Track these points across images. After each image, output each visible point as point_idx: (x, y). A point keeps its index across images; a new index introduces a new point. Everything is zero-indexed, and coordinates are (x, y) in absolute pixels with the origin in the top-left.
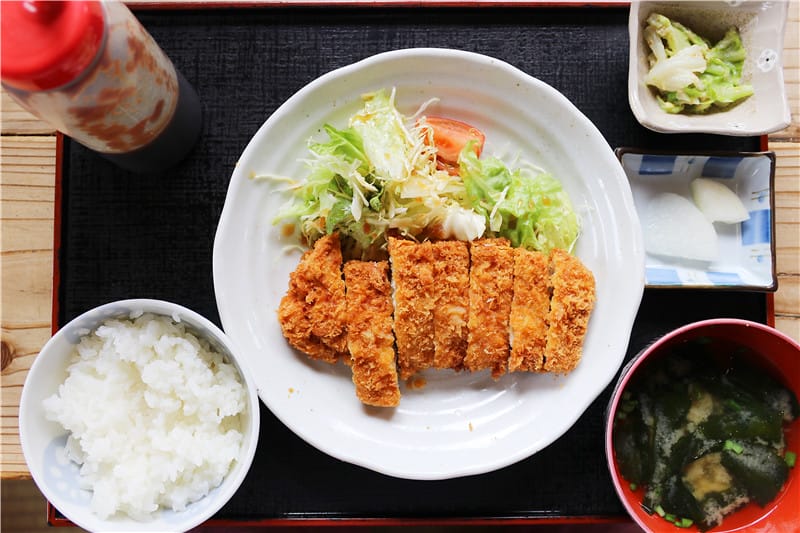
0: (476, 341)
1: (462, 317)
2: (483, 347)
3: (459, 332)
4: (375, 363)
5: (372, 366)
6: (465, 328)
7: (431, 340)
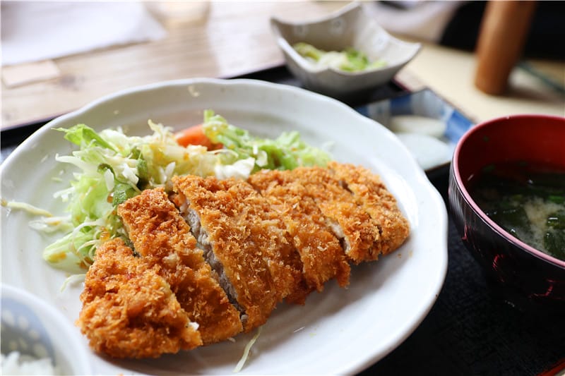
0: (305, 243)
1: (279, 226)
2: (314, 246)
3: (284, 240)
4: (193, 286)
5: (191, 290)
6: (288, 235)
7: (260, 257)
